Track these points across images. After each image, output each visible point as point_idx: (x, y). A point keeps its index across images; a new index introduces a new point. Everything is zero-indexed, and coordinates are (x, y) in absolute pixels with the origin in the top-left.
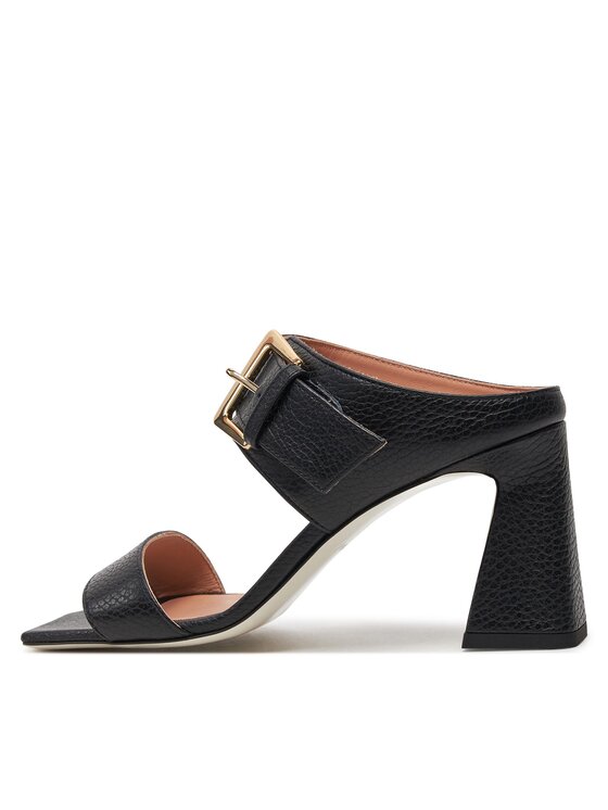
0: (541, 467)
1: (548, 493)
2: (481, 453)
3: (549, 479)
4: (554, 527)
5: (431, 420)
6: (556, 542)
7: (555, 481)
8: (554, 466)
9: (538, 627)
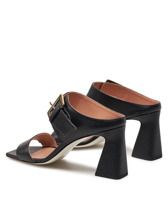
0: (115, 136)
1: (117, 143)
2: (103, 132)
3: (117, 139)
4: (117, 151)
5: (89, 123)
6: (117, 154)
7: (118, 140)
8: (118, 137)
9: (111, 173)
